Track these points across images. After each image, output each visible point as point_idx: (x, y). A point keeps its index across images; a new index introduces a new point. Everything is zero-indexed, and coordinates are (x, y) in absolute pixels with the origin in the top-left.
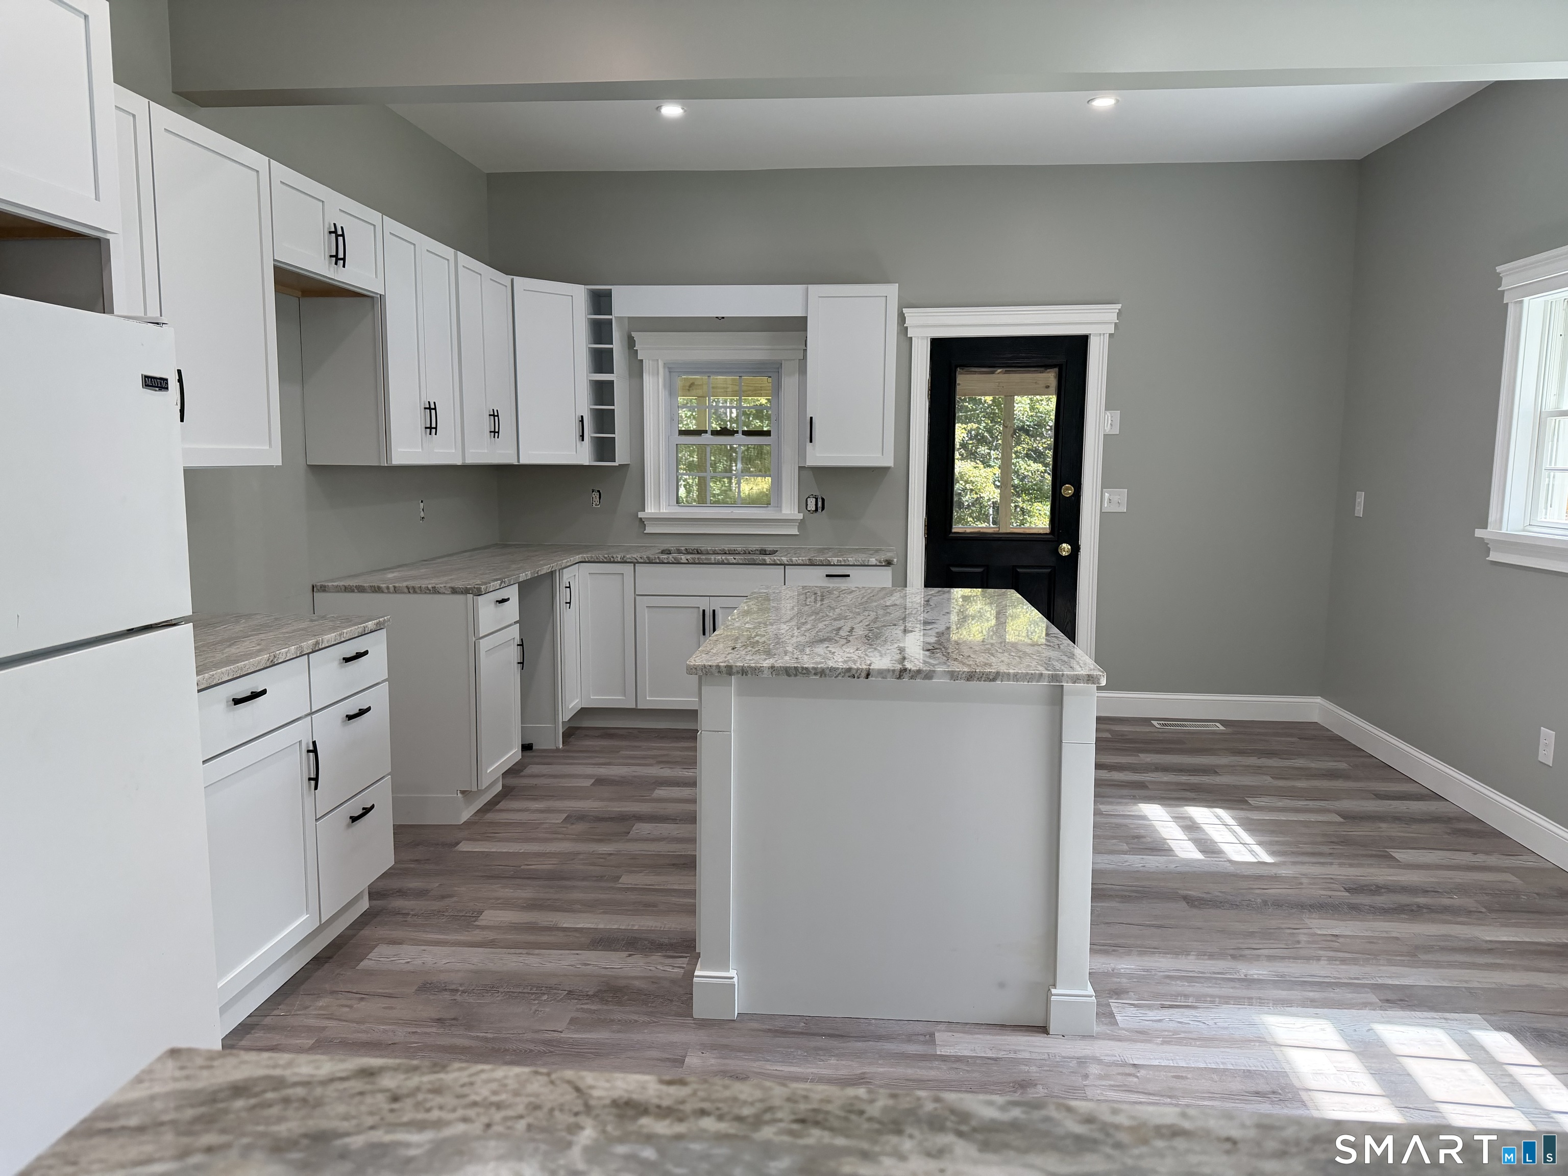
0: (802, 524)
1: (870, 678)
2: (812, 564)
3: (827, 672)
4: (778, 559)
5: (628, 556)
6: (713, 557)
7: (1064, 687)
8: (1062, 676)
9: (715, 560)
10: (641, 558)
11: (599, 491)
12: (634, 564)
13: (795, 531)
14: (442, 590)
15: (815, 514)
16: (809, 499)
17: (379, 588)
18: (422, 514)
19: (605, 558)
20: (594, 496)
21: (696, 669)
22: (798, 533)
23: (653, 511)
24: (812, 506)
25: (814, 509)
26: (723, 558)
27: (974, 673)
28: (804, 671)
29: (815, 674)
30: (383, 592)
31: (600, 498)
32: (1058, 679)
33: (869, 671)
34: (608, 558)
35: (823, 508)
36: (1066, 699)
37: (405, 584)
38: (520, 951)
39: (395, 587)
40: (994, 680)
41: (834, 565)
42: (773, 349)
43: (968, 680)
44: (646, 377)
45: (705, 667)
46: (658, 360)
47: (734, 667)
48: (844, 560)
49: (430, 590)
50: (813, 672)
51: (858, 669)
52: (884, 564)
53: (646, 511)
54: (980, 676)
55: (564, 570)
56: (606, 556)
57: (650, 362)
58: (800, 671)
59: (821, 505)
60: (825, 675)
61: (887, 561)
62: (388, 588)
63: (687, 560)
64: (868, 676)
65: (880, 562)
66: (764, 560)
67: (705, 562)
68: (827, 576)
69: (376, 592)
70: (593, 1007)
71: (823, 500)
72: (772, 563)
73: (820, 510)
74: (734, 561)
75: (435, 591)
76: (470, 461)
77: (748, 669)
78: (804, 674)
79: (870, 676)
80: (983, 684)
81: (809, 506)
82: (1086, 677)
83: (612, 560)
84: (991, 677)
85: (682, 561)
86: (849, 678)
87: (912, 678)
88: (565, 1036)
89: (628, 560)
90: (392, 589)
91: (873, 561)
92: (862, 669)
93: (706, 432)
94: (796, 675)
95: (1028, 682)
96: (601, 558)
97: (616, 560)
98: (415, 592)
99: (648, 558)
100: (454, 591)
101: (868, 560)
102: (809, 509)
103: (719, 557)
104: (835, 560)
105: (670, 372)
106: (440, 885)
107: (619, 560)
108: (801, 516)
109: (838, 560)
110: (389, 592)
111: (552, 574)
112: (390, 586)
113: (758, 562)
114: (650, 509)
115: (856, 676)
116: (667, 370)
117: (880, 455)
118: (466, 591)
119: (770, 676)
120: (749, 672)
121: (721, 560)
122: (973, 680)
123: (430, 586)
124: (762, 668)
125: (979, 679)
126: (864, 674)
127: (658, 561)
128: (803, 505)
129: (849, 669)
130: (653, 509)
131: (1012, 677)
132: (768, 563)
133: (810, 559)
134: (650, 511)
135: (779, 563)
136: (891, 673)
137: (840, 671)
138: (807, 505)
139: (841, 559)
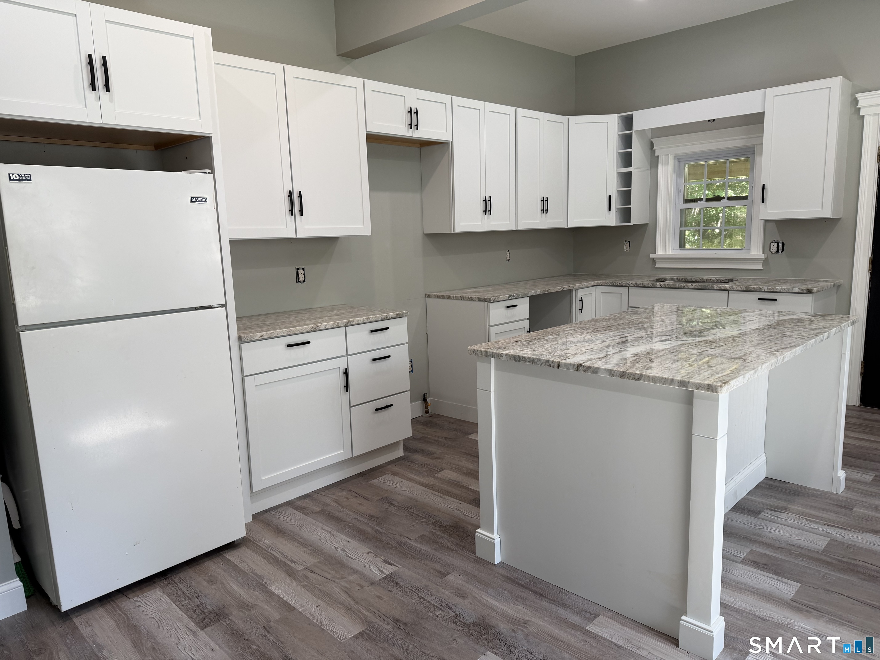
0: (766, 261)
1: (560, 368)
2: (747, 290)
3: (536, 361)
4: (723, 287)
5: (624, 282)
6: (677, 284)
7: (694, 392)
8: (688, 383)
9: (679, 286)
10: (632, 283)
11: (629, 242)
12: (628, 287)
13: (760, 267)
14: (474, 299)
15: (776, 255)
16: (772, 243)
17: (450, 296)
18: (508, 258)
19: (611, 283)
20: (626, 245)
21: (471, 351)
22: (762, 268)
23: (661, 253)
24: (774, 248)
25: (775, 250)
26: (684, 284)
27: (625, 373)
28: (524, 359)
29: (529, 362)
30: (451, 299)
31: (629, 246)
32: (685, 385)
33: (559, 363)
34: (612, 283)
35: (783, 250)
36: (695, 401)
37: (460, 295)
38: (438, 494)
39: (456, 296)
40: (639, 379)
41: (765, 292)
42: (748, 138)
43: (621, 377)
44: (660, 167)
45: (475, 351)
46: (668, 155)
47: (488, 352)
48: (773, 288)
49: (469, 299)
50: (528, 360)
51: (553, 361)
52: (805, 292)
53: (657, 253)
54: (629, 376)
55: (579, 290)
56: (611, 282)
57: (664, 157)
58: (521, 359)
59: (781, 248)
60: (535, 363)
61: (807, 289)
62: (453, 297)
63: (661, 285)
64: (558, 366)
65: (802, 290)
66: (713, 286)
67: (672, 287)
68: (759, 299)
69: (449, 299)
70: (437, 532)
71: (783, 244)
72: (718, 288)
73: (780, 252)
74: (692, 287)
75: (471, 299)
76: (521, 227)
77: (495, 354)
78: (524, 361)
79: (560, 367)
80: (631, 382)
81: (771, 249)
82: (706, 385)
83: (615, 284)
84: (637, 377)
85: (657, 286)
86: (548, 367)
87: (585, 371)
88: (412, 543)
89: (624, 285)
90: (455, 298)
91: (796, 289)
92: (555, 361)
93: (702, 199)
94: (519, 361)
95: (663, 384)
96: (608, 283)
97: (617, 285)
98: (464, 300)
99: (636, 283)
100: (480, 300)
101: (792, 289)
102: (771, 251)
103: (681, 284)
104: (765, 288)
105: (679, 162)
106: (442, 452)
107: (619, 285)
108: (763, 256)
109: (768, 288)
110: (454, 299)
111: (571, 291)
112: (454, 296)
113: (708, 287)
114: (660, 252)
115: (552, 366)
116: (676, 161)
117: (820, 209)
118: (484, 300)
119: (506, 360)
120: (496, 356)
121: (683, 286)
122: (624, 378)
123: (470, 297)
124: (502, 355)
125: (628, 378)
126: (556, 365)
127: (642, 286)
128: (766, 247)
129: (548, 361)
130: (661, 252)
131: (651, 379)
132: (715, 288)
133: (746, 287)
134: (659, 254)
135: (723, 289)
136: (572, 366)
137: (542, 361)
138: (770, 248)
139: (770, 287)
